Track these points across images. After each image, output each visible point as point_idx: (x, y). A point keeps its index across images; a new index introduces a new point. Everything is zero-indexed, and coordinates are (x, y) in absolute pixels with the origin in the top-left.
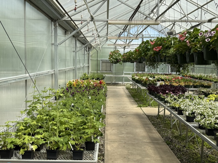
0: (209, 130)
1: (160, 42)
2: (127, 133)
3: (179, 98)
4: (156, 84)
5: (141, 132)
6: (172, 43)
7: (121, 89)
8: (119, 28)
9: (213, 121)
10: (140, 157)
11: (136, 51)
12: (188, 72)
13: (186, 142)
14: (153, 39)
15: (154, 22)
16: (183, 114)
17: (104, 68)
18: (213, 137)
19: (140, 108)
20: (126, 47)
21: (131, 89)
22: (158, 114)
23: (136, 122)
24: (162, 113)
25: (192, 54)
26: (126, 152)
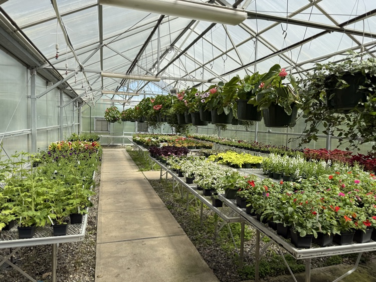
0: (206, 190)
1: (160, 100)
2: (126, 201)
3: (181, 160)
4: (159, 146)
5: (141, 198)
6: (173, 102)
7: (121, 152)
8: (117, 82)
9: (210, 181)
10: (138, 226)
11: (136, 108)
12: (188, 133)
13: (187, 205)
14: (154, 97)
15: (154, 78)
16: (183, 176)
17: (99, 127)
18: (210, 197)
19: (141, 172)
20: (126, 104)
21: (133, 151)
22: (161, 177)
23: (137, 188)
24: (164, 177)
25: (190, 114)
26: (123, 222)
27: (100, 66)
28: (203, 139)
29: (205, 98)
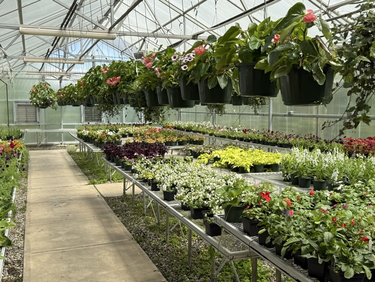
0: (195, 210)
1: (117, 69)
2: (68, 234)
3: (155, 163)
4: (120, 143)
5: (93, 228)
6: (137, 71)
7: (59, 155)
8: (47, 43)
9: (201, 196)
10: (90, 272)
11: (79, 85)
12: (163, 120)
13: (167, 234)
14: (107, 64)
15: (106, 35)
16: (159, 190)
17: (23, 117)
18: (201, 221)
19: (92, 186)
20: (63, 78)
21: (78, 153)
22: (124, 193)
23: (86, 211)
24: (129, 191)
25: (165, 90)
26: (65, 267)
27: (18, 18)
28: (189, 130)
29: (188, 63)
